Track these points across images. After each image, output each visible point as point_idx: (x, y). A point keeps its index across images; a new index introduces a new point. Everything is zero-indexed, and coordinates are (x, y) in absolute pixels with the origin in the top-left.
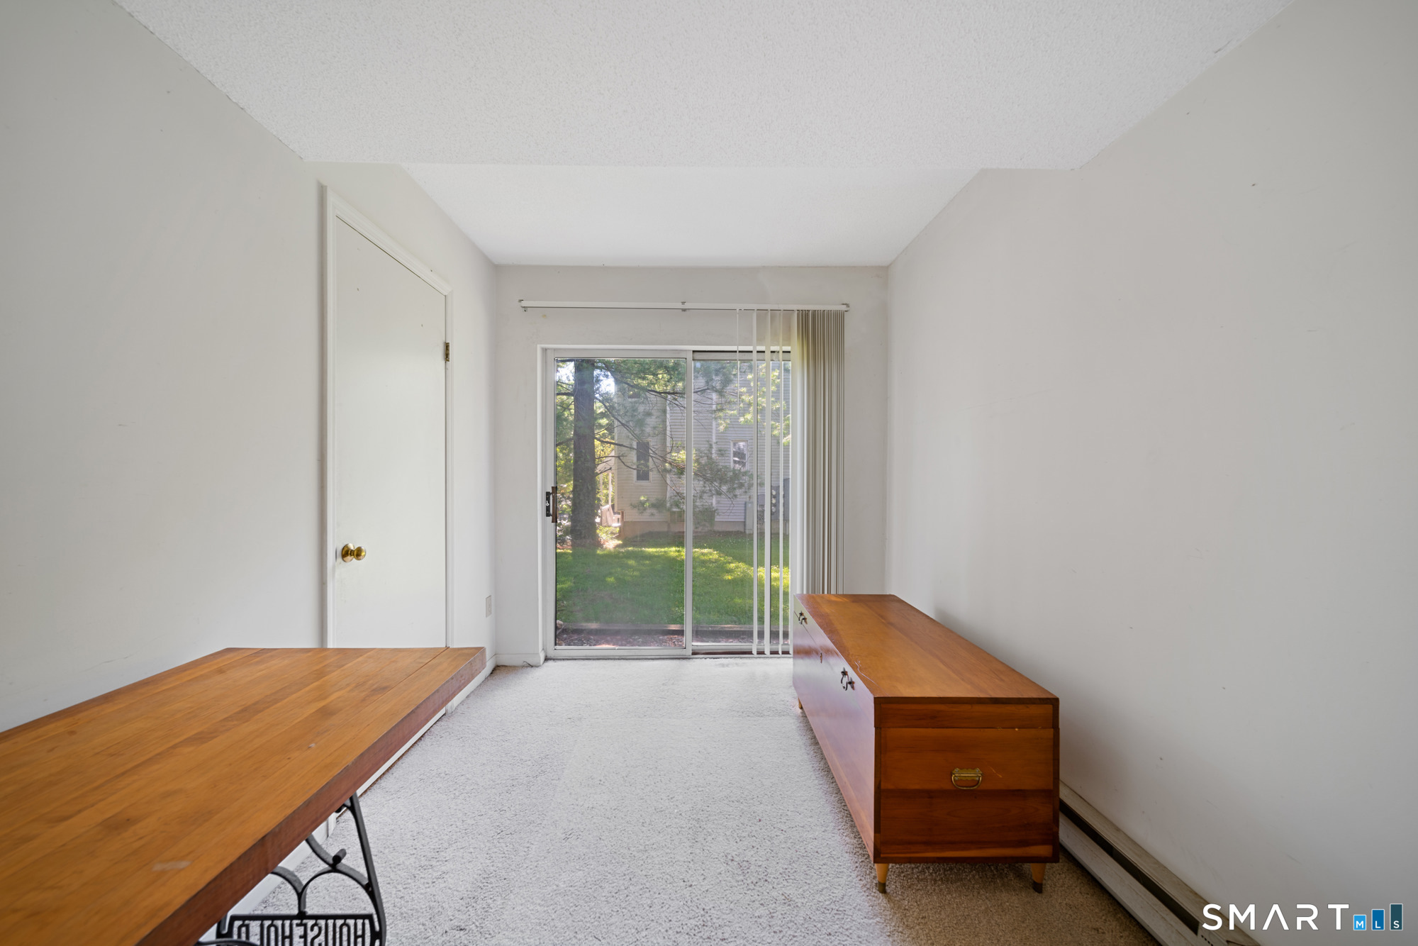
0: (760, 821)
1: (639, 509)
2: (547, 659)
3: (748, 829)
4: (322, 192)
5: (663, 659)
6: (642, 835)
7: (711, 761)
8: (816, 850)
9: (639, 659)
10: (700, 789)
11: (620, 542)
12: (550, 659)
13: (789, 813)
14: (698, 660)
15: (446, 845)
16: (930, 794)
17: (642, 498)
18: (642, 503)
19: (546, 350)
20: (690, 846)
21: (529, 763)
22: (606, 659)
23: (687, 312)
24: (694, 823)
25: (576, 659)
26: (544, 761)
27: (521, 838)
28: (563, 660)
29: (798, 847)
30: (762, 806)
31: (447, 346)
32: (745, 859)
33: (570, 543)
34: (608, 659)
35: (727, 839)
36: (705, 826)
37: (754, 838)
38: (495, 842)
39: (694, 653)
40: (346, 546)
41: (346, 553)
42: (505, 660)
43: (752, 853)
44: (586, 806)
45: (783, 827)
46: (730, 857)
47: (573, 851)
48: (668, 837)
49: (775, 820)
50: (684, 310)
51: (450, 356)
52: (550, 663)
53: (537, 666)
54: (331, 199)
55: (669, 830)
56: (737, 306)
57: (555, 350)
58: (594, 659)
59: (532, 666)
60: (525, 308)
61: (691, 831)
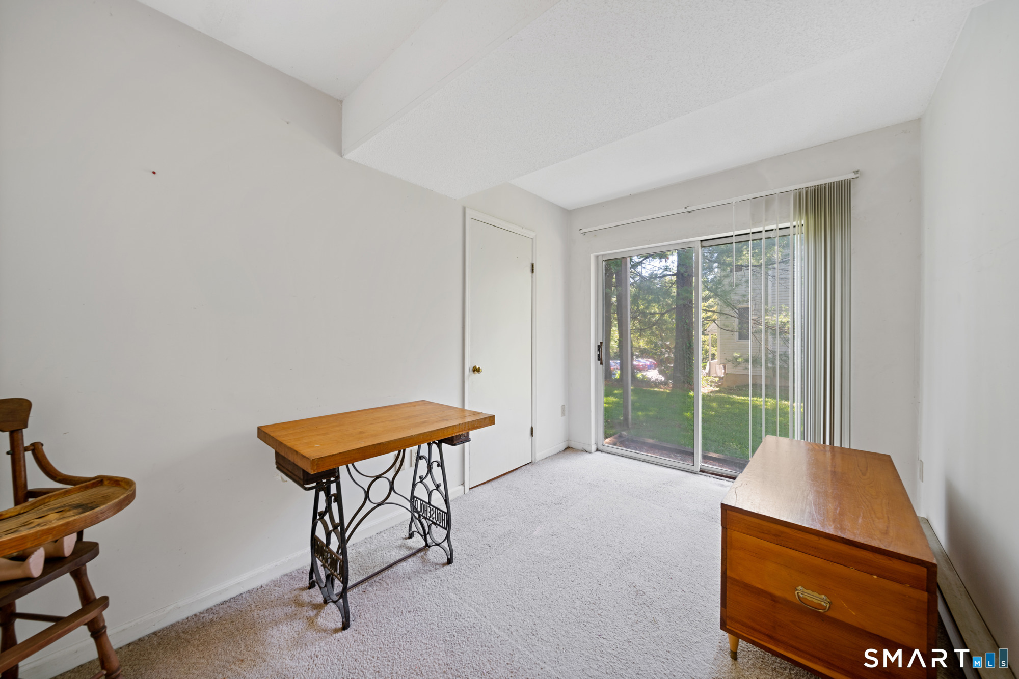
0: (671, 578)
1: (733, 363)
2: (597, 450)
3: (659, 579)
4: (464, 209)
5: (676, 469)
6: (591, 551)
7: (664, 536)
8: (699, 611)
9: (657, 465)
10: (643, 546)
11: (717, 389)
12: (599, 451)
13: (697, 585)
14: (702, 476)
15: (501, 515)
16: (774, 598)
17: (735, 355)
18: (736, 358)
19: (598, 256)
20: (614, 569)
21: (556, 497)
22: (634, 459)
23: (692, 213)
24: (625, 559)
25: (615, 454)
26: (564, 499)
27: (532, 526)
28: (607, 453)
29: (686, 603)
30: (680, 573)
31: (533, 265)
32: (643, 591)
33: (671, 385)
34: (636, 459)
35: (640, 576)
36: (631, 564)
37: (659, 585)
38: (521, 522)
39: (701, 471)
40: (475, 367)
41: (476, 370)
42: (573, 445)
43: (651, 590)
44: (571, 526)
45: (685, 589)
46: (634, 585)
47: (552, 542)
48: (605, 559)
49: (683, 583)
50: (690, 212)
51: (534, 271)
52: (599, 453)
53: (590, 453)
54: (468, 211)
55: (608, 556)
56: (733, 200)
57: (603, 255)
58: (626, 457)
59: (587, 452)
60: (584, 233)
61: (620, 563)
